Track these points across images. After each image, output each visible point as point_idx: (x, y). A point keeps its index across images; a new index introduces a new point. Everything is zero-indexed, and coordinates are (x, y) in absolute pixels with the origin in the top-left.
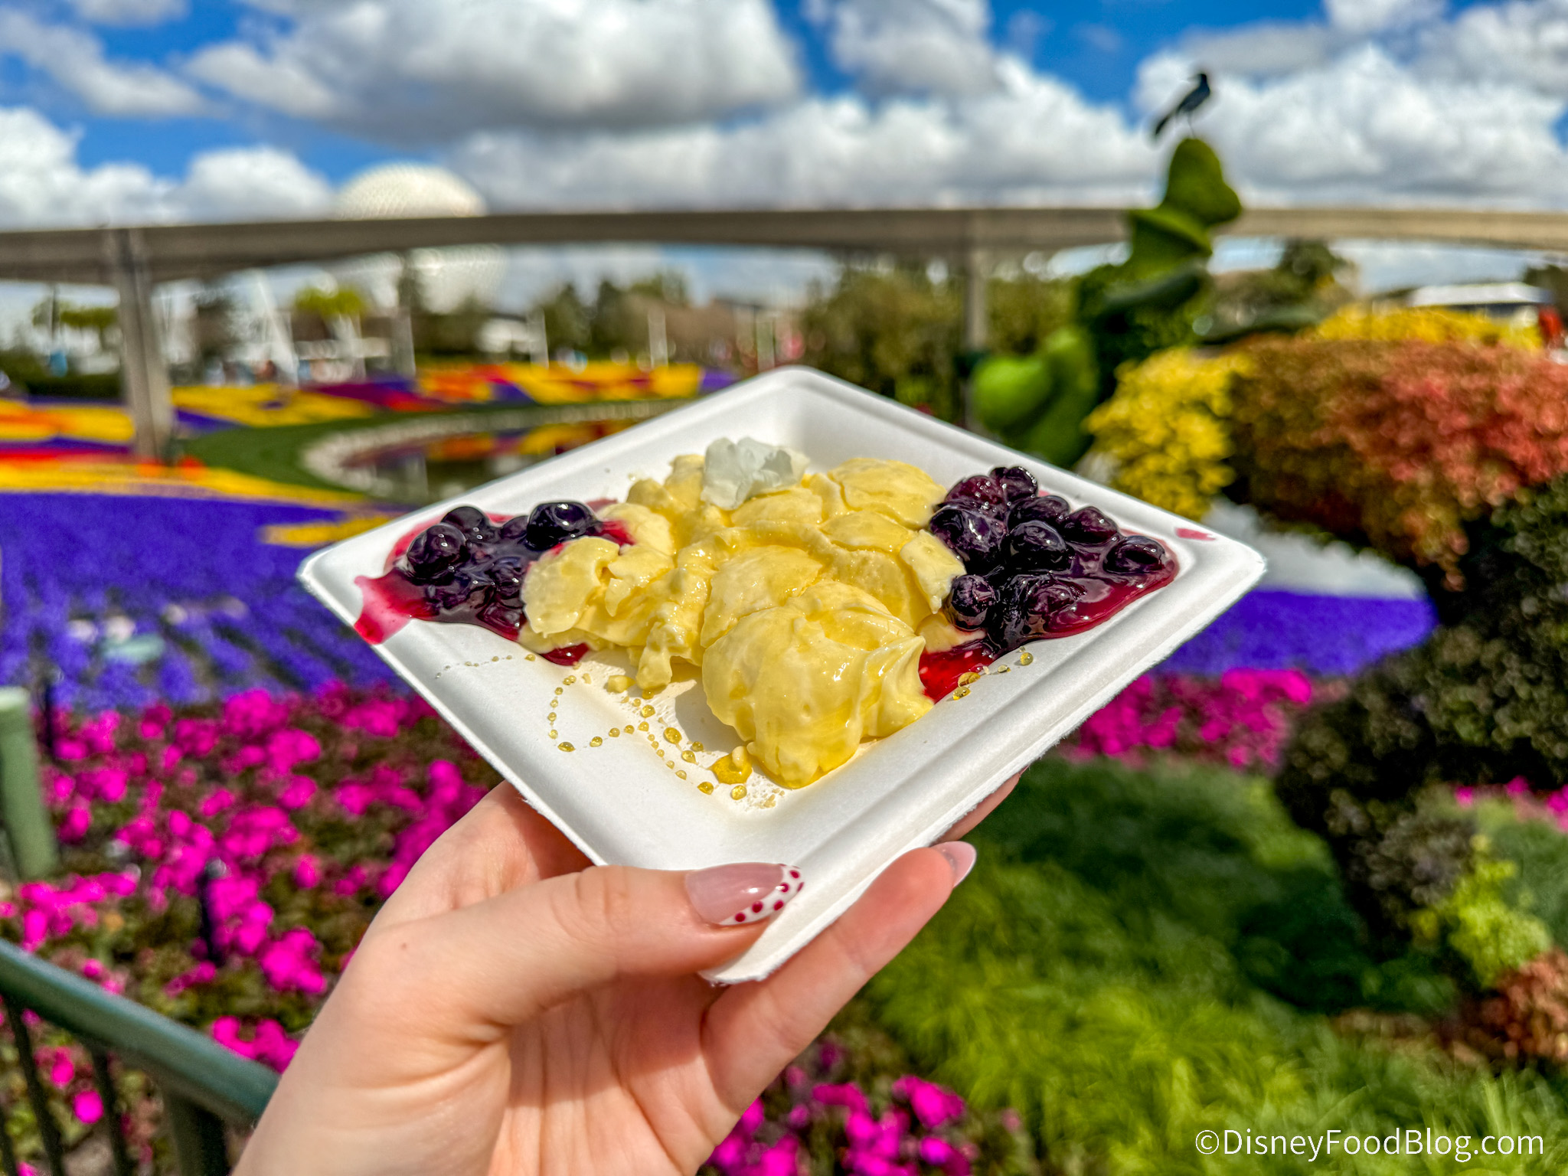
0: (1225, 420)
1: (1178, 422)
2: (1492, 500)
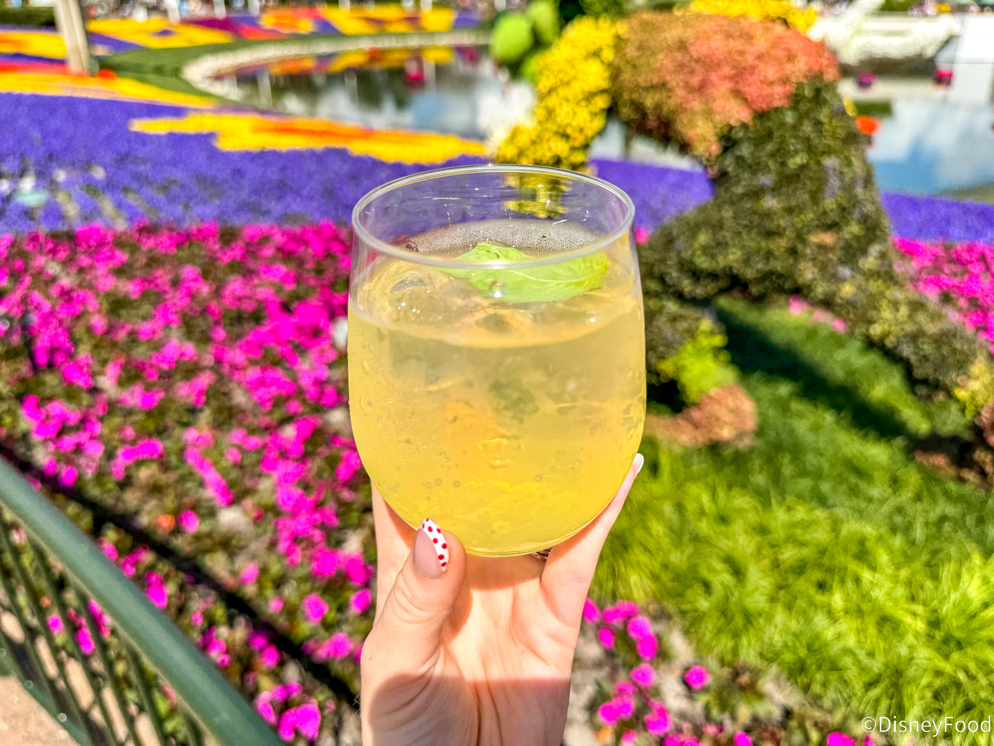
0: (610, 65)
1: (581, 66)
2: (733, 122)
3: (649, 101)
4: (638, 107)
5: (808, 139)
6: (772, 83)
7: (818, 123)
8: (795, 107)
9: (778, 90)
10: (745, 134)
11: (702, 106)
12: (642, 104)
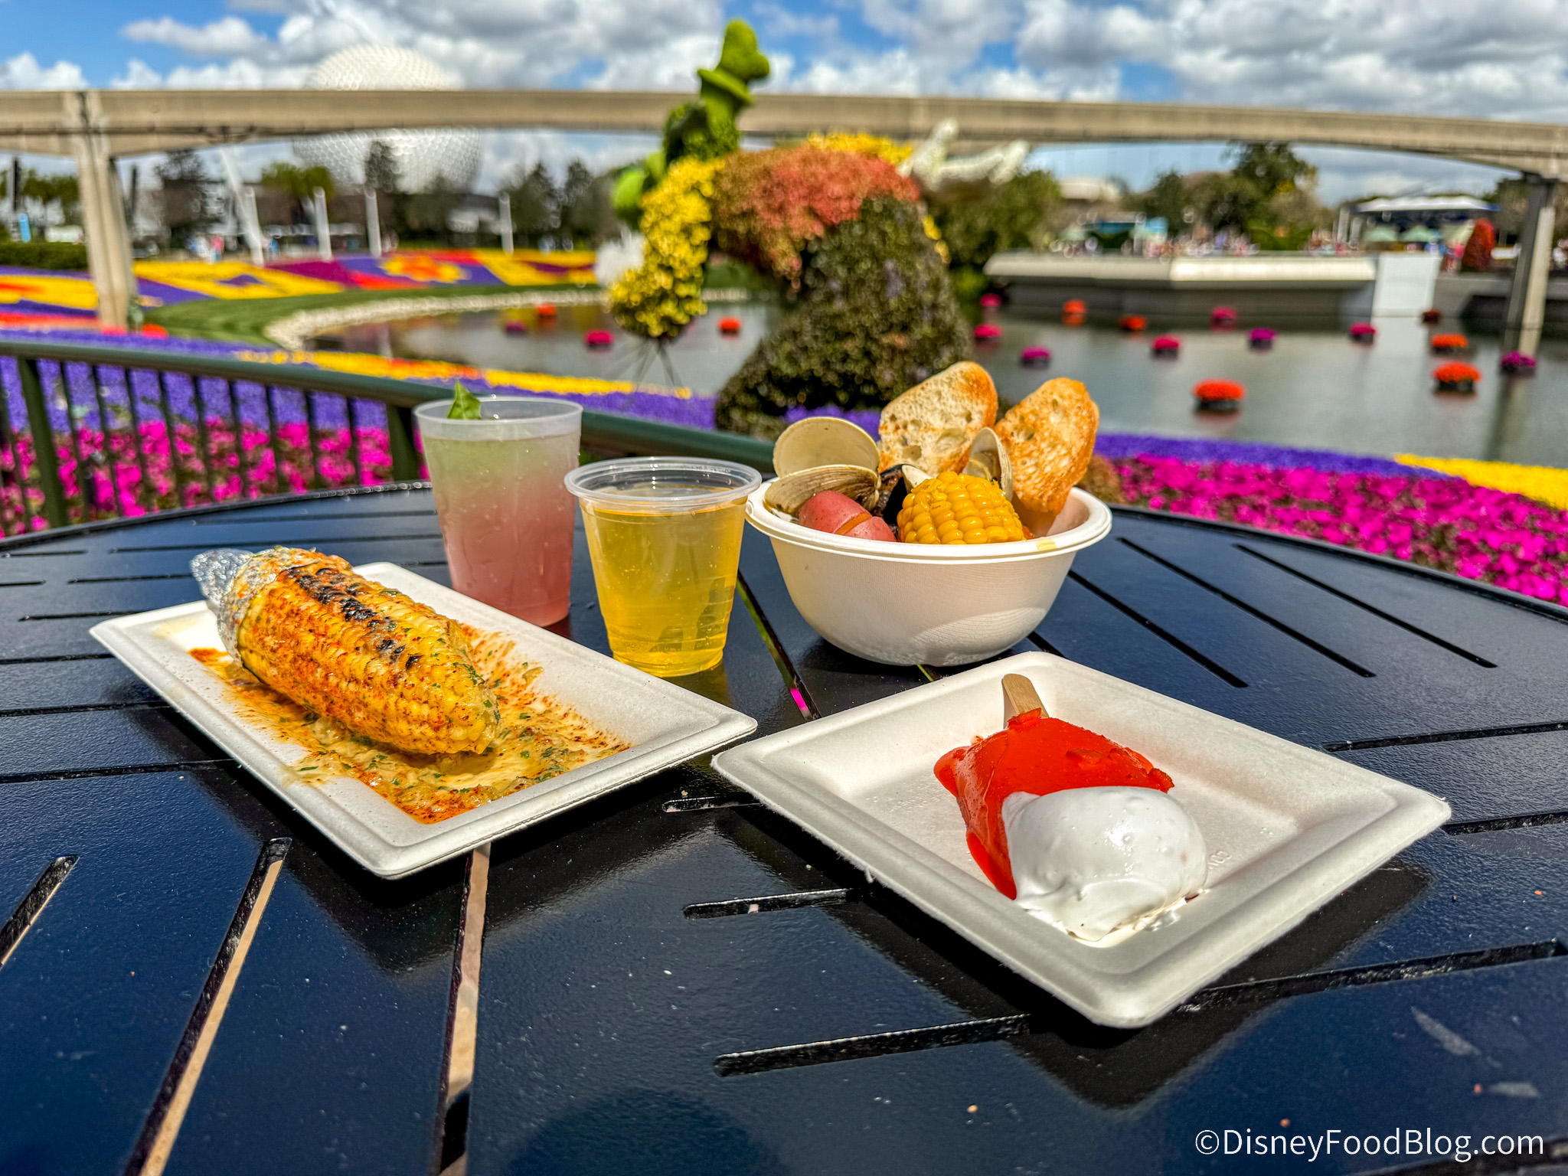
0: (709, 200)
1: (682, 201)
2: (808, 236)
3: (741, 228)
4: (732, 235)
5: (872, 247)
6: (838, 198)
7: (883, 234)
8: (863, 222)
9: (844, 205)
10: (820, 247)
11: (782, 224)
12: (736, 232)
